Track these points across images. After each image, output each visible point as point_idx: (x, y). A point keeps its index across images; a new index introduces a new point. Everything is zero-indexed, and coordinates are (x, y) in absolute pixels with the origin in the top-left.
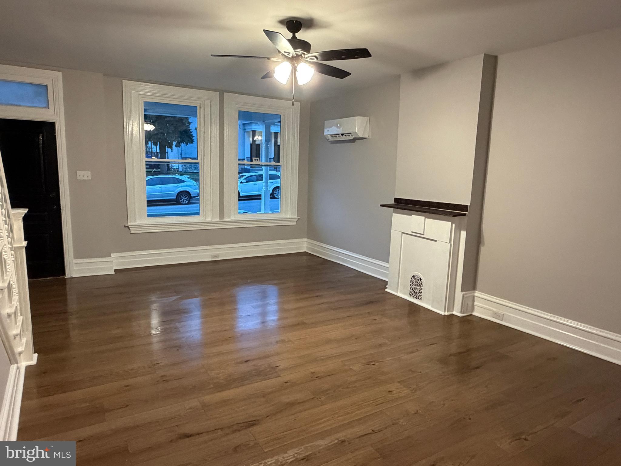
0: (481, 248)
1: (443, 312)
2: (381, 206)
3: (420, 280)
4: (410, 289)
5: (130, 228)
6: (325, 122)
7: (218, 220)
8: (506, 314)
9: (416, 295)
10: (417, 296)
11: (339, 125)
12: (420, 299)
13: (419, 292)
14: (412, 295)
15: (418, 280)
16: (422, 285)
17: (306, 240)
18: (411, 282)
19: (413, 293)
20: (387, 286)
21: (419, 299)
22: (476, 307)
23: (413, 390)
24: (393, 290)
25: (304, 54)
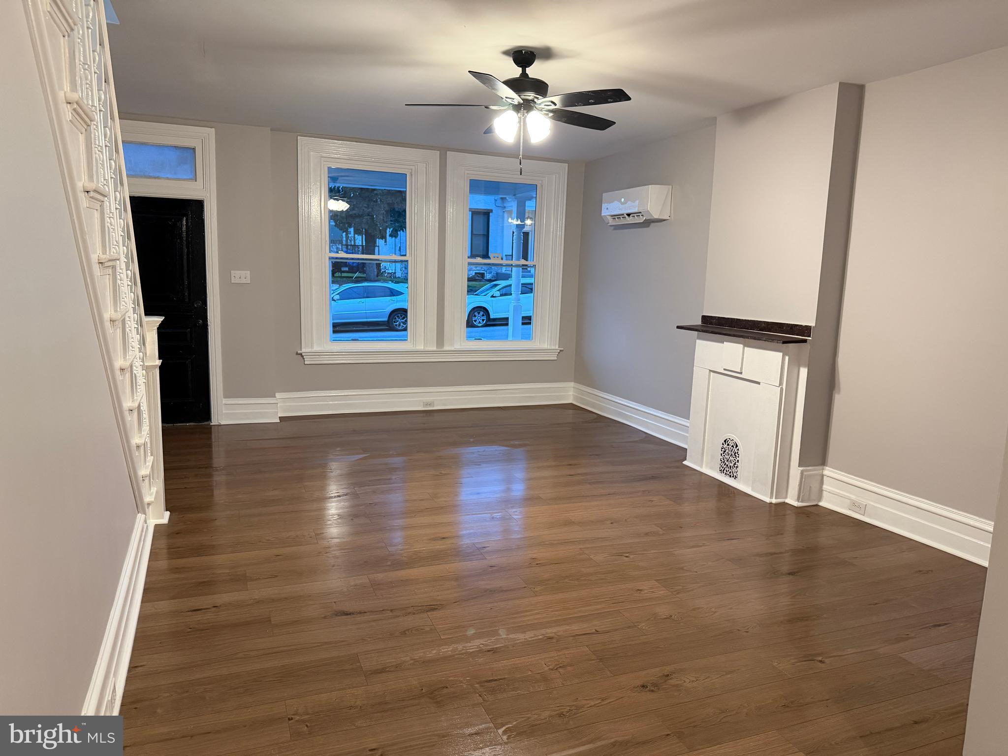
0: (835, 396)
1: (768, 497)
2: (678, 327)
3: (736, 448)
4: (721, 460)
5: (304, 357)
6: (604, 195)
7: (435, 349)
8: (870, 504)
9: (730, 471)
10: (730, 473)
11: (623, 200)
12: (736, 477)
13: (734, 467)
14: (724, 471)
15: (733, 446)
16: (738, 455)
17: (572, 384)
18: (722, 451)
19: (724, 467)
20: (686, 457)
21: (733, 477)
22: (824, 493)
23: (674, 592)
24: (695, 463)
25: (537, 98)
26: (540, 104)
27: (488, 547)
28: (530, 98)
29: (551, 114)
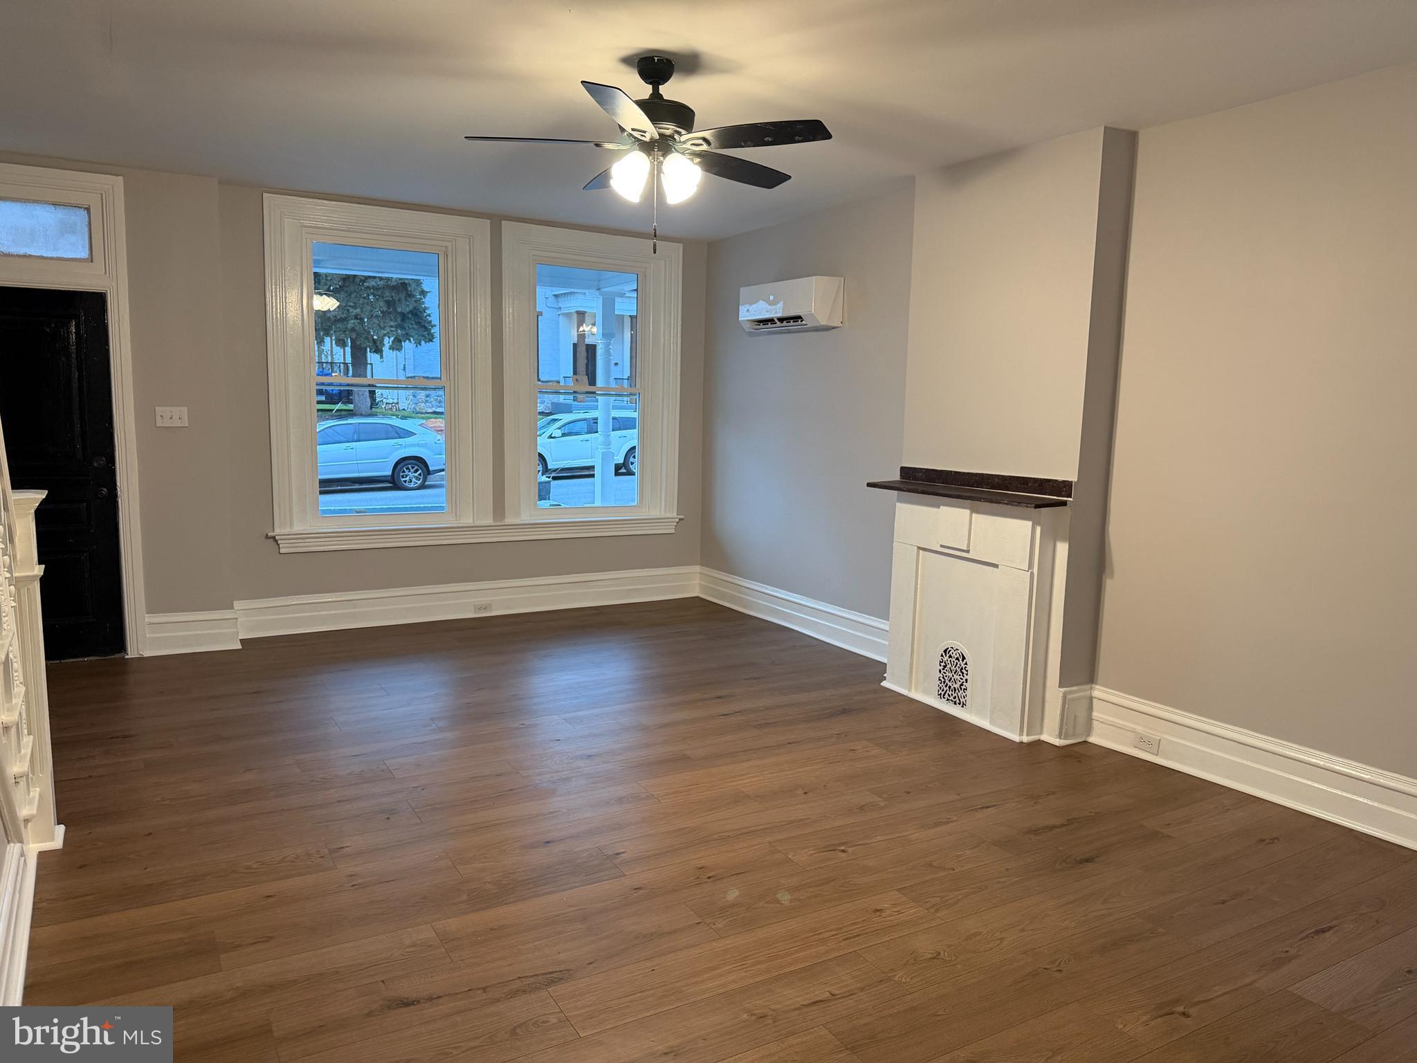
0: (1105, 581)
1: (1016, 734)
2: (869, 485)
3: (963, 661)
4: (940, 680)
5: (279, 542)
6: (742, 289)
7: (490, 521)
8: (1166, 739)
9: (954, 695)
11: (771, 298)
12: (963, 704)
13: (961, 689)
15: (957, 659)
16: (967, 671)
17: (697, 568)
18: (940, 665)
19: (945, 689)
20: (885, 675)
21: (960, 704)
22: (1095, 723)
23: (931, 907)
24: (899, 684)
25: (679, 133)
26: (684, 142)
27: (623, 853)
28: (668, 132)
29: (698, 160)
